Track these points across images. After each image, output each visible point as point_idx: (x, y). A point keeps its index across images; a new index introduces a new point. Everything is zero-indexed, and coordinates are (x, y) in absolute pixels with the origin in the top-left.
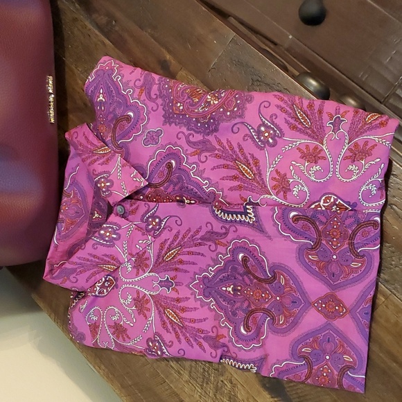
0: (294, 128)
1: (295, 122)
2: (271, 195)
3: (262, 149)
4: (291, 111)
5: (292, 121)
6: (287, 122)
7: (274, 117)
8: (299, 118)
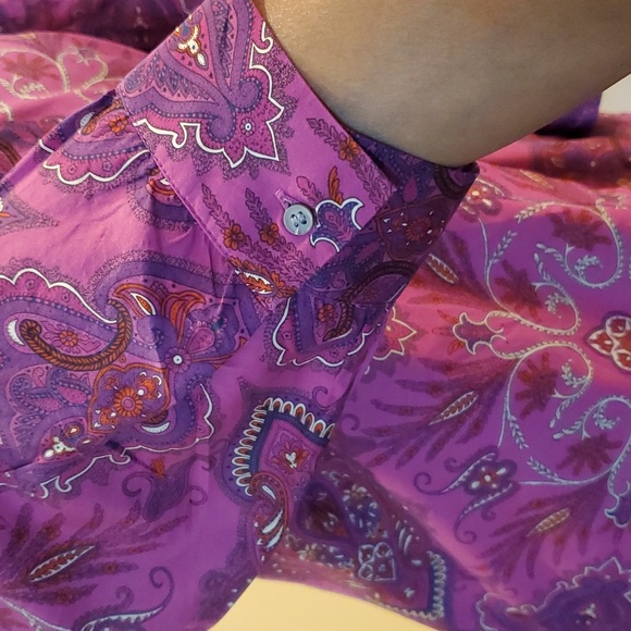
0: (477, 427)
1: (467, 423)
2: (609, 474)
3: (517, 488)
4: (442, 432)
5: (464, 430)
6: (465, 440)
7: (452, 464)
8: (460, 416)
